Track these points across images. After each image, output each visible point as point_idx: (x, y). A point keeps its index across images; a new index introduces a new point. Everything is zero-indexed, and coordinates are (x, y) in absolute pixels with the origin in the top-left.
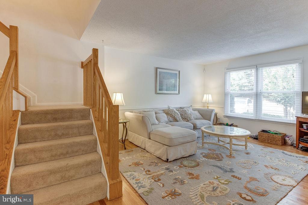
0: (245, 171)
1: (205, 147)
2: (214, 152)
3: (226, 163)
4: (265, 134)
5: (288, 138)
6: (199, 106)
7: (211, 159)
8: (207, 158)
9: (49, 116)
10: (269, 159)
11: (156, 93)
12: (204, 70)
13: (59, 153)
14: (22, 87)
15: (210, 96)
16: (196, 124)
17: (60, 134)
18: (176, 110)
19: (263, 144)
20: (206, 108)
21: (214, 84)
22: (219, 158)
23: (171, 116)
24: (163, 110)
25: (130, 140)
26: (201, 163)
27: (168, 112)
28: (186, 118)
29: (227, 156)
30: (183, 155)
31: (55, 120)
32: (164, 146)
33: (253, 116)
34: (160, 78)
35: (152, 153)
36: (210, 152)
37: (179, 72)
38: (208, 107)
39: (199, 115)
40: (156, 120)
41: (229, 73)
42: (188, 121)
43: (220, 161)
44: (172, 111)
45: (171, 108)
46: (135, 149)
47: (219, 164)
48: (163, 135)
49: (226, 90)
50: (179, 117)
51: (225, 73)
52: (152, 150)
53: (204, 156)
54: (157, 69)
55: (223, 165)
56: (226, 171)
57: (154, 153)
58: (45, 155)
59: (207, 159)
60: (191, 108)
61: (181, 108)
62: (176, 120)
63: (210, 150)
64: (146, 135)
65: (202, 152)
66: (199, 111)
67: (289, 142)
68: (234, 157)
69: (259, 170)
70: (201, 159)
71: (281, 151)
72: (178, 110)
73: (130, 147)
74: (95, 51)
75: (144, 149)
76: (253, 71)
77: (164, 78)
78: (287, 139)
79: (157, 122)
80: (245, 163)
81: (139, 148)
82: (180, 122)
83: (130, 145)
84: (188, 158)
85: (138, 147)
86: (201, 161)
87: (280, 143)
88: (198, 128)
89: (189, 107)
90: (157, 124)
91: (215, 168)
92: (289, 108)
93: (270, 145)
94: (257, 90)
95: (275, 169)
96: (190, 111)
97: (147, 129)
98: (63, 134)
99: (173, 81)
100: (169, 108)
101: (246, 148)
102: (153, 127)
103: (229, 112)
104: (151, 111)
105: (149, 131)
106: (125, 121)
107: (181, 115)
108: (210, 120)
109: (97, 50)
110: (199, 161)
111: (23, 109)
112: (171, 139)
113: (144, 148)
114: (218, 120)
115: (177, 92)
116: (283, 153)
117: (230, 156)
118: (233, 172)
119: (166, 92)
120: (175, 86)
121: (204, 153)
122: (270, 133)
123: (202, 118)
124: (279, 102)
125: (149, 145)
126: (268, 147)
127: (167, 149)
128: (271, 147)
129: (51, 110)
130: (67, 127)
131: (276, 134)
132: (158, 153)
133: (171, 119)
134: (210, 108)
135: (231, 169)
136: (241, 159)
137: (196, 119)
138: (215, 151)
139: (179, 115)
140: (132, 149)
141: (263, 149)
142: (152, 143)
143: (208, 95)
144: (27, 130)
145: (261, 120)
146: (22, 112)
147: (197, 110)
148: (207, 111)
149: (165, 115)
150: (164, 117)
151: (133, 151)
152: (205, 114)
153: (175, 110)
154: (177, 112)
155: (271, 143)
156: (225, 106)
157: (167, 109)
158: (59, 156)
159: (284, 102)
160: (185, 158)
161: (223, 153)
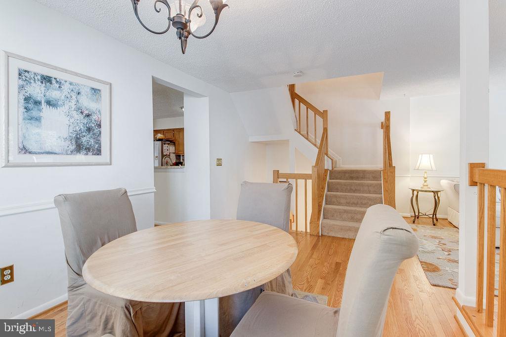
9: (347, 175)
13: (351, 202)
14: (330, 152)
17: (354, 189)
31: (352, 178)
46: (452, 228)
58: (343, 201)
74: (387, 114)
85: (456, 228)
98: (356, 190)
109: (389, 112)
111: (330, 168)
129: (349, 170)
130: (359, 185)
144: (332, 183)
146: (330, 171)
158: (352, 204)
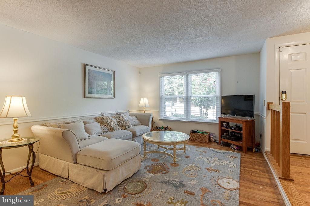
0: (194, 182)
1: (147, 157)
2: (158, 162)
3: (174, 174)
4: (196, 134)
5: (212, 135)
6: (135, 111)
7: (157, 173)
8: (153, 173)
10: (206, 160)
11: (84, 97)
12: (140, 73)
15: (147, 100)
16: (135, 131)
18: (112, 117)
19: (195, 144)
20: (143, 113)
21: (149, 88)
22: (164, 170)
23: (106, 125)
24: (95, 118)
25: (43, 166)
26: (148, 182)
27: (101, 121)
28: (123, 126)
29: (172, 165)
30: (125, 176)
32: (100, 171)
33: (184, 118)
34: (89, 78)
35: (81, 183)
36: (154, 163)
37: (114, 72)
38: (145, 111)
39: (137, 121)
40: (85, 133)
41: (164, 78)
42: (126, 129)
43: (167, 174)
44: (107, 118)
45: (105, 115)
47: (167, 178)
48: (98, 156)
49: (161, 94)
50: (115, 125)
51: (160, 78)
52: (79, 179)
53: (149, 171)
54: (84, 66)
55: (171, 179)
56: (177, 187)
57: (83, 184)
59: (153, 175)
60: (128, 113)
61: (117, 114)
62: (112, 130)
63: (153, 160)
64: (70, 158)
65: (145, 165)
66: (137, 116)
67: (213, 139)
68: (178, 165)
69: (205, 176)
70: (147, 176)
71: (211, 149)
72: (114, 117)
73: (43, 180)
75: (66, 179)
76: (184, 77)
77: (95, 79)
78: (211, 137)
79: (86, 135)
80: (190, 170)
81: (58, 178)
82: (117, 131)
83: (43, 175)
84: (131, 179)
85: (57, 176)
86: (148, 180)
87: (207, 141)
88: (137, 135)
89: (126, 113)
90: (87, 137)
91: (164, 185)
92: (203, 110)
93: (200, 144)
94: (187, 95)
95: (216, 171)
96: (127, 117)
97: (71, 149)
99: (105, 84)
100: (103, 115)
101: (185, 151)
102: (82, 143)
103: (164, 116)
104: (78, 121)
105: (75, 152)
106: (32, 141)
107: (118, 122)
108: (148, 126)
110: (146, 179)
112: (110, 161)
113: (67, 177)
114: (154, 123)
115: (112, 96)
116: (213, 150)
117: (174, 164)
118: (184, 185)
119: (96, 95)
120: (108, 88)
121: (149, 166)
122: (199, 133)
123: (140, 123)
124: (197, 104)
125: (74, 173)
126: (200, 147)
127: (104, 176)
128: (201, 146)
131: (203, 133)
132: (90, 183)
133: (106, 129)
134: (146, 112)
135: (181, 182)
136: (185, 166)
137: (135, 125)
138: (158, 160)
139: (116, 122)
140: (46, 183)
141: (197, 149)
142: (80, 170)
143: (144, 99)
145: (191, 121)
147: (135, 116)
148: (145, 116)
149: (98, 125)
150: (97, 128)
151: (46, 185)
152: (143, 120)
153: (110, 117)
154: (113, 119)
155: (200, 142)
156: (160, 110)
157: (100, 116)
159: (200, 104)
160: (128, 180)
161: (167, 161)
